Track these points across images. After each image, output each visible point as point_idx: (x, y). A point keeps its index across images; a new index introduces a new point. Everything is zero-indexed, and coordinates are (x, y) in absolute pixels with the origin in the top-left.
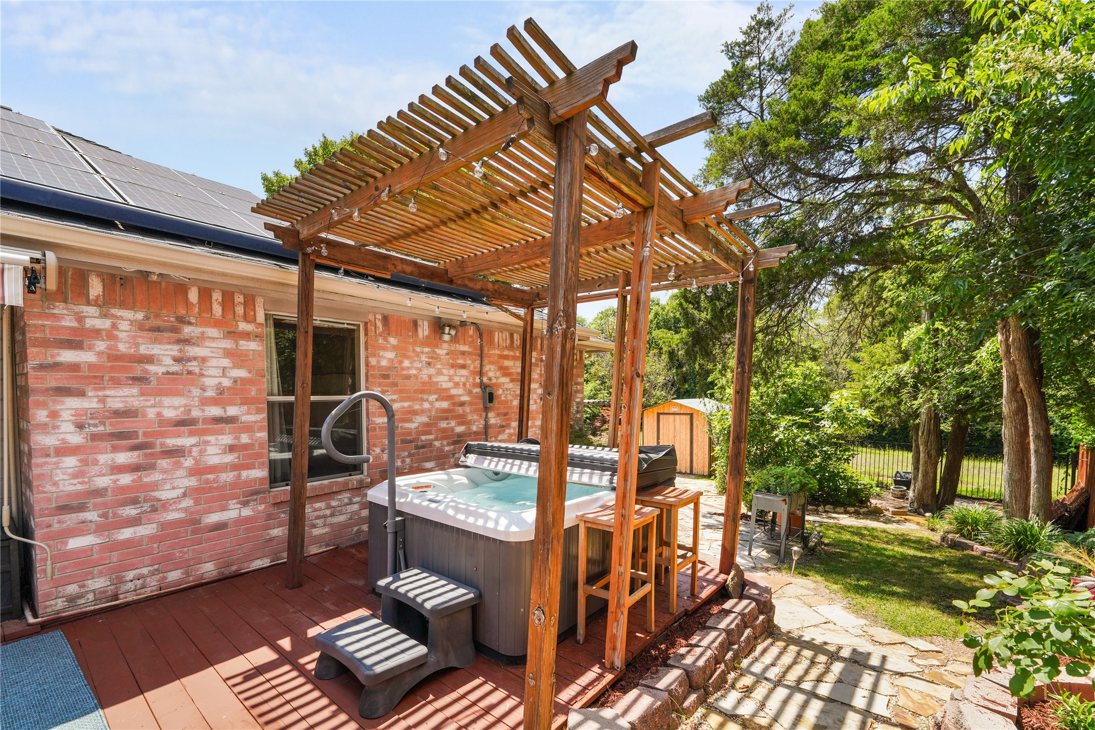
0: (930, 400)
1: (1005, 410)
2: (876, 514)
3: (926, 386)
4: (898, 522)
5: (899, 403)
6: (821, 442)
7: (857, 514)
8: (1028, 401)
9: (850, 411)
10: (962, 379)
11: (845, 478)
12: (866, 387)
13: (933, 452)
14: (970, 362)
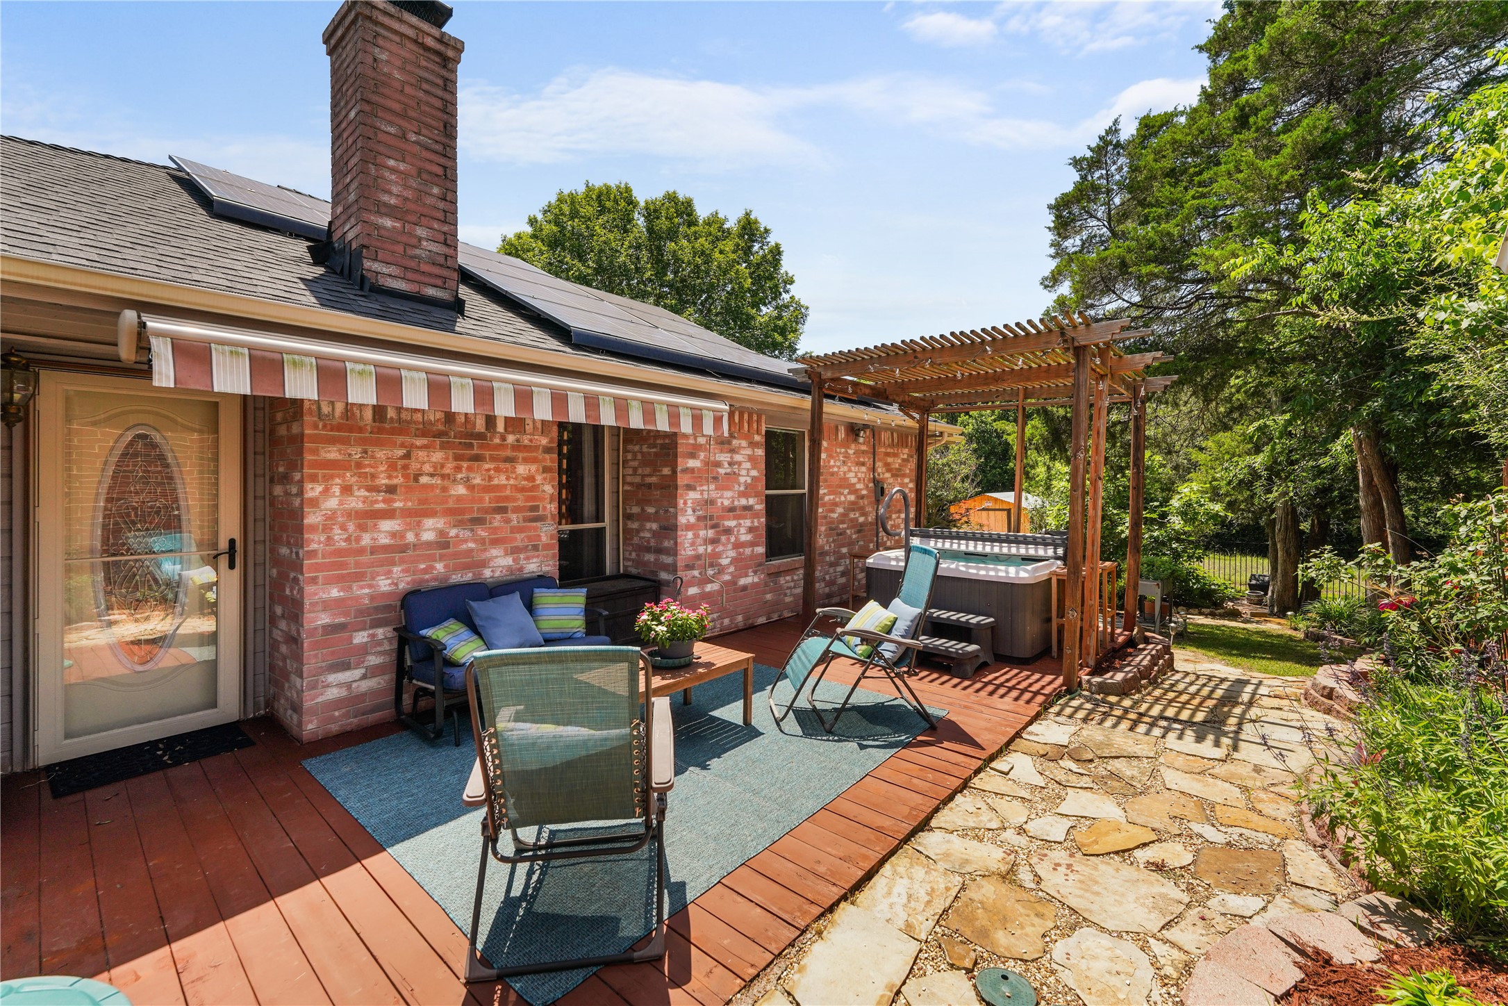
0: (1286, 493)
1: (1362, 503)
2: (1234, 615)
3: (1280, 478)
4: (1258, 622)
5: (1252, 497)
6: (1170, 540)
7: (1213, 615)
8: (1382, 494)
9: (1201, 505)
10: (1320, 472)
11: (1197, 578)
12: (1215, 479)
13: (1292, 551)
14: (1326, 454)
